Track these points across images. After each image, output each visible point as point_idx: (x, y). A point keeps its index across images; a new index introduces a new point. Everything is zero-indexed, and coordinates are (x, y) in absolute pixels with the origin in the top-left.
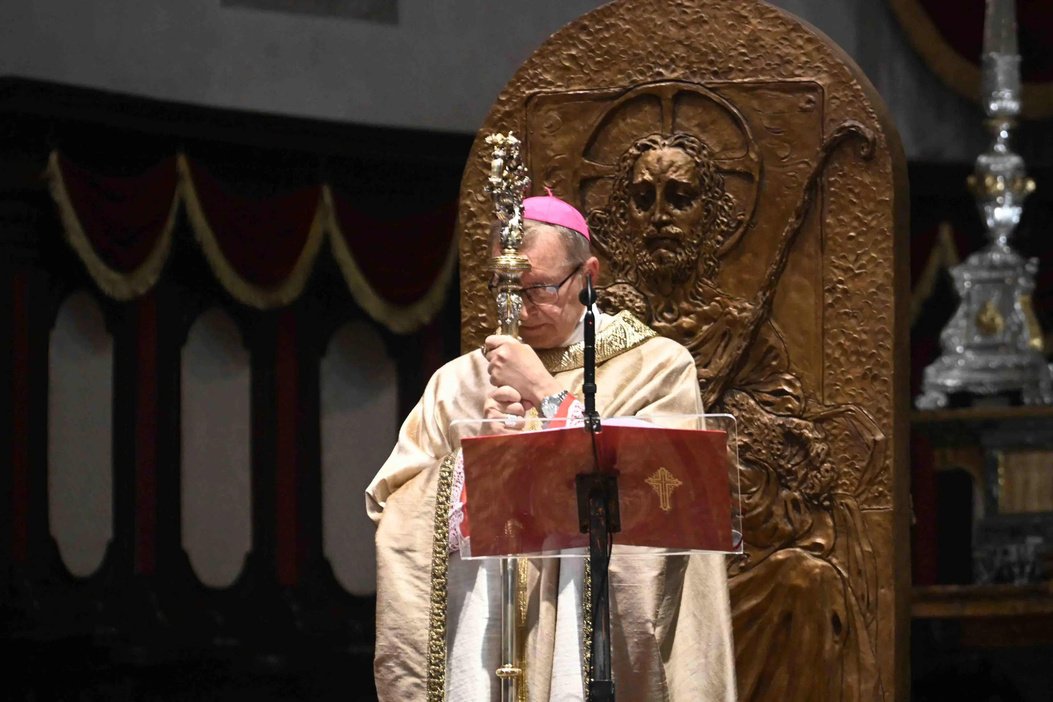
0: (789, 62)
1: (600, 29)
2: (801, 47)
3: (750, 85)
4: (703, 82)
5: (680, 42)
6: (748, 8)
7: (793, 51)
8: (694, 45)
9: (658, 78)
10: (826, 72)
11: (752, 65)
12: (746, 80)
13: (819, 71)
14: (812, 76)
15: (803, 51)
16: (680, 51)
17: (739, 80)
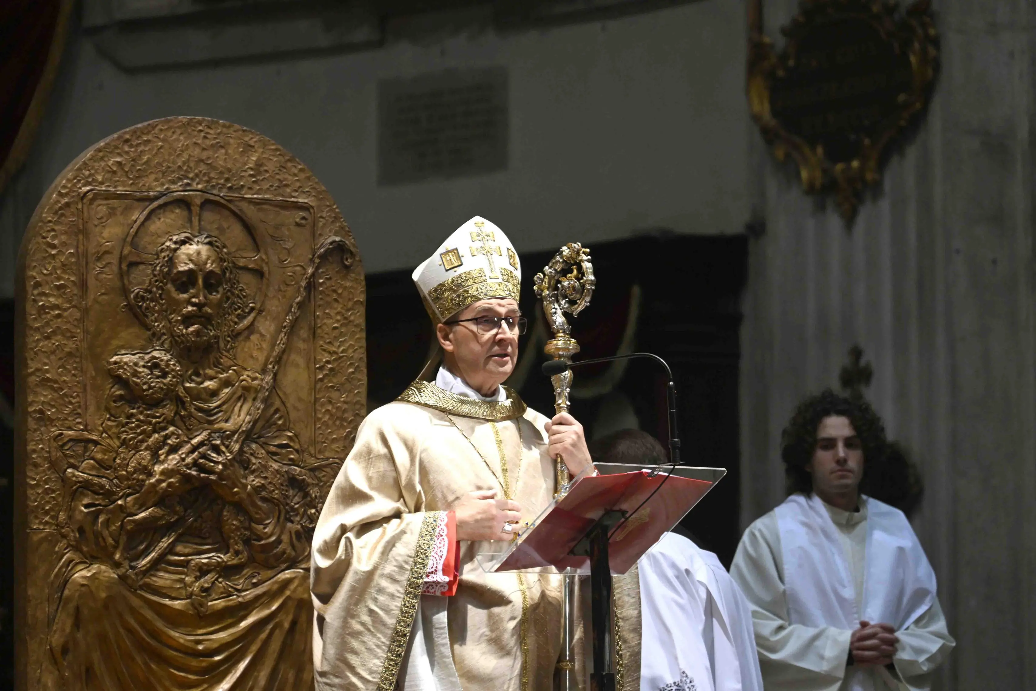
0: (287, 186)
1: (140, 143)
2: (295, 175)
3: (258, 201)
4: (221, 195)
5: (202, 161)
6: (254, 140)
7: (290, 178)
8: (214, 164)
9: (188, 188)
10: (314, 196)
11: (259, 185)
12: (255, 196)
13: (309, 195)
14: (305, 199)
15: (297, 178)
16: (202, 167)
17: (250, 196)
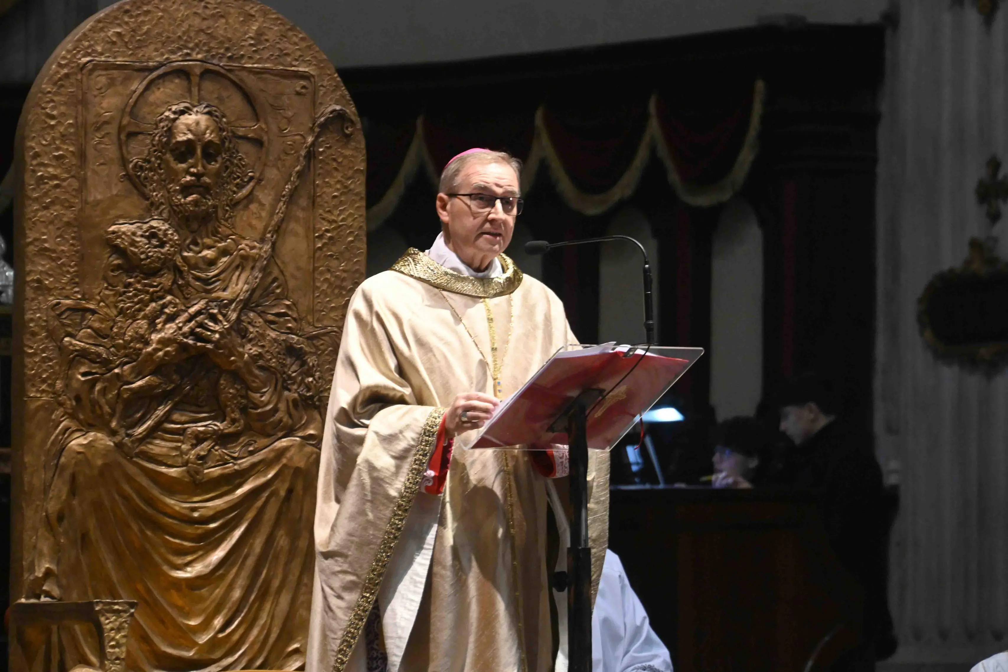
0: (287, 55)
1: (139, 14)
2: (296, 44)
3: (258, 70)
4: (221, 64)
5: (202, 31)
6: (255, 9)
7: (291, 46)
8: (214, 34)
9: (188, 58)
10: (315, 65)
11: (259, 55)
12: (255, 65)
13: (310, 64)
14: (305, 68)
15: (297, 47)
16: (203, 38)
17: (250, 65)
